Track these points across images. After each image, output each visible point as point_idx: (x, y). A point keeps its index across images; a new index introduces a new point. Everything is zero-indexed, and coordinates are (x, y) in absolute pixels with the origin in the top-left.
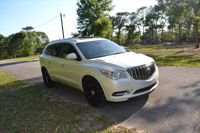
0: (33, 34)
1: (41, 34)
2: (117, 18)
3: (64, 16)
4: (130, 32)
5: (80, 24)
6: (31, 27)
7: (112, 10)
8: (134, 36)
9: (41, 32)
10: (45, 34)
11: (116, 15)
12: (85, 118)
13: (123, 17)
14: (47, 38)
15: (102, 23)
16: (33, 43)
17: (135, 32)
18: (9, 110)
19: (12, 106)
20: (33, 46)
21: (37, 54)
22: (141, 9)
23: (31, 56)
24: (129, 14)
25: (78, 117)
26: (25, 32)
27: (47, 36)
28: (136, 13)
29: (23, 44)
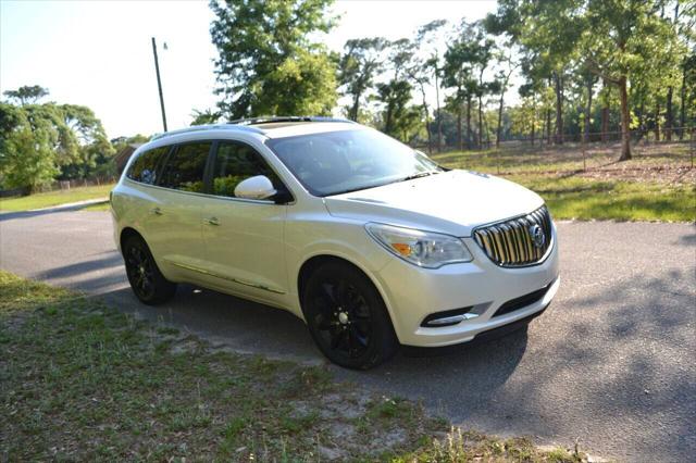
0: (46, 113)
1: (76, 115)
2: (347, 57)
3: (165, 46)
4: (391, 106)
5: (225, 76)
6: (37, 87)
7: (334, 28)
8: (407, 121)
9: (74, 107)
10: (92, 114)
11: (345, 48)
12: (329, 409)
13: (370, 54)
14: (99, 129)
15: (302, 75)
16: (46, 146)
17: (408, 105)
18: (21, 397)
19: (26, 379)
20: (48, 155)
21: (65, 187)
22: (430, 27)
23: (41, 191)
24: (388, 44)
25: (302, 409)
26: (15, 105)
27: (98, 122)
28: (412, 42)
29: (12, 149)
